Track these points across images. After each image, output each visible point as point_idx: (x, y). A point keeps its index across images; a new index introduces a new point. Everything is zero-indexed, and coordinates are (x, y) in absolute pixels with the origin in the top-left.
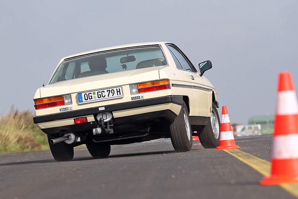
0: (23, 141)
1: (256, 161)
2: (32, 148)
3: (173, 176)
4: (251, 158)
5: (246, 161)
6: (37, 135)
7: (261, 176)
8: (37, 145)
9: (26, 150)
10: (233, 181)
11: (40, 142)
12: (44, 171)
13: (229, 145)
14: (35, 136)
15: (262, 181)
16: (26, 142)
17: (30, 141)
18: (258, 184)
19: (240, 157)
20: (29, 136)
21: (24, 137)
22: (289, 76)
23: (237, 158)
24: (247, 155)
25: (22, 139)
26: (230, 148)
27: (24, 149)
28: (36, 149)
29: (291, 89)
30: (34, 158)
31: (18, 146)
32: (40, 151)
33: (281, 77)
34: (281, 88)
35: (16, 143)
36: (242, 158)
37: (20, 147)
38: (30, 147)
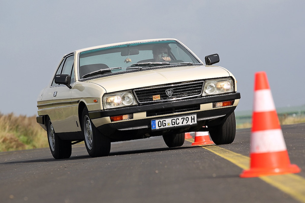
0: (8, 142)
1: (232, 155)
2: (17, 147)
3: (157, 172)
4: (227, 152)
5: (222, 155)
6: (20, 135)
7: (241, 169)
8: (21, 145)
9: (11, 150)
10: (214, 175)
11: (23, 142)
12: (33, 169)
13: (204, 140)
14: (19, 137)
15: (242, 175)
16: (11, 142)
17: (15, 141)
18: (239, 176)
19: (216, 152)
20: (13, 137)
21: (8, 138)
22: (264, 75)
23: (213, 153)
24: (222, 150)
25: (7, 140)
26: (205, 143)
27: (9, 148)
28: (20, 149)
29: (267, 87)
30: (20, 158)
31: (4, 146)
32: (24, 151)
33: (257, 77)
34: (257, 87)
35: (2, 143)
36: (218, 152)
37: (6, 147)
38: (15, 147)
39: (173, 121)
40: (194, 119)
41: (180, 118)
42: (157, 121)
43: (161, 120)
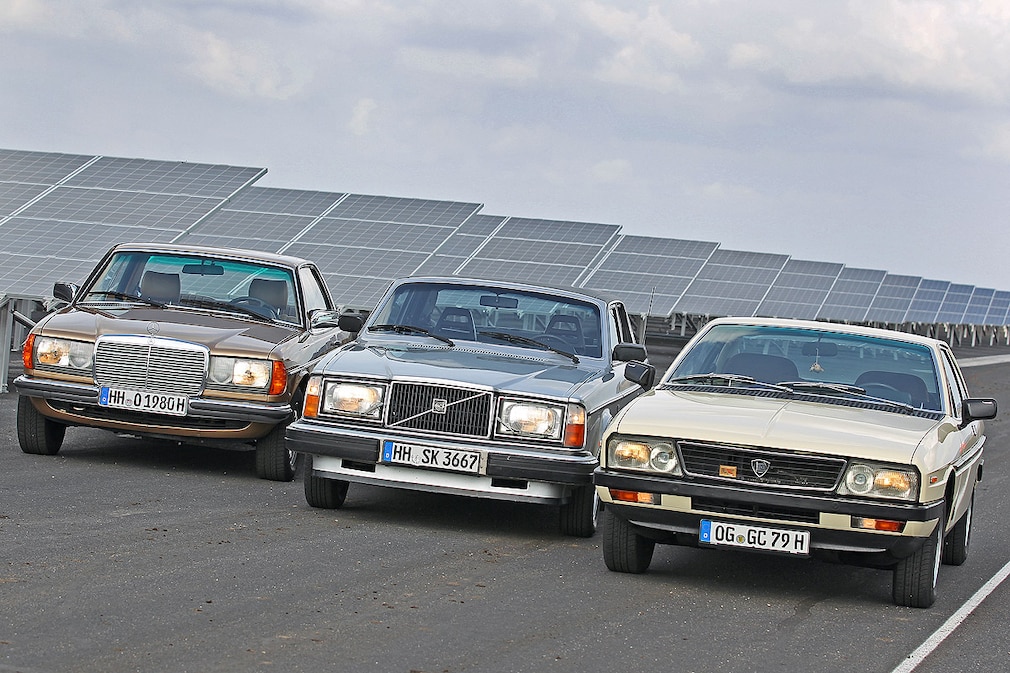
39: (752, 534)
40: (802, 542)
41: (769, 531)
42: (714, 525)
43: (725, 526)
